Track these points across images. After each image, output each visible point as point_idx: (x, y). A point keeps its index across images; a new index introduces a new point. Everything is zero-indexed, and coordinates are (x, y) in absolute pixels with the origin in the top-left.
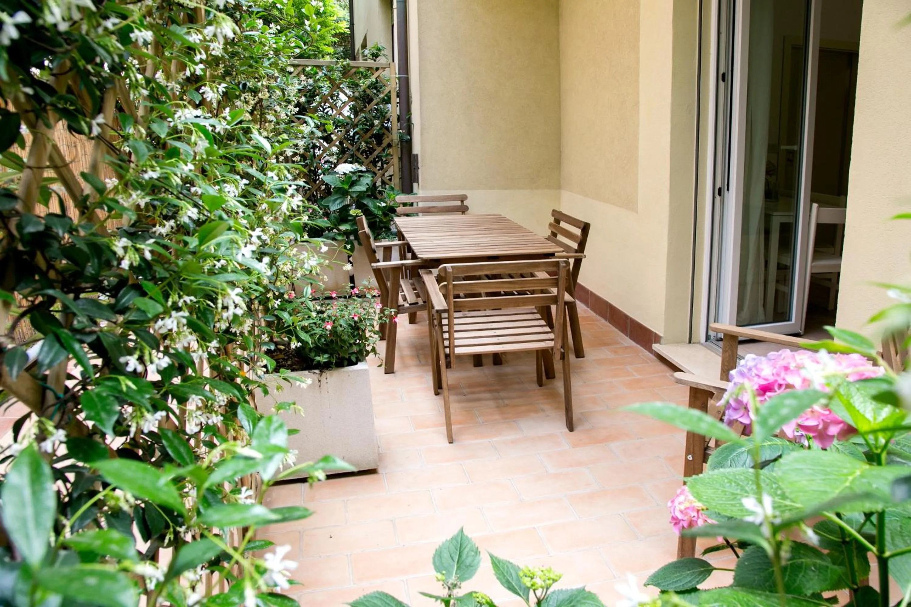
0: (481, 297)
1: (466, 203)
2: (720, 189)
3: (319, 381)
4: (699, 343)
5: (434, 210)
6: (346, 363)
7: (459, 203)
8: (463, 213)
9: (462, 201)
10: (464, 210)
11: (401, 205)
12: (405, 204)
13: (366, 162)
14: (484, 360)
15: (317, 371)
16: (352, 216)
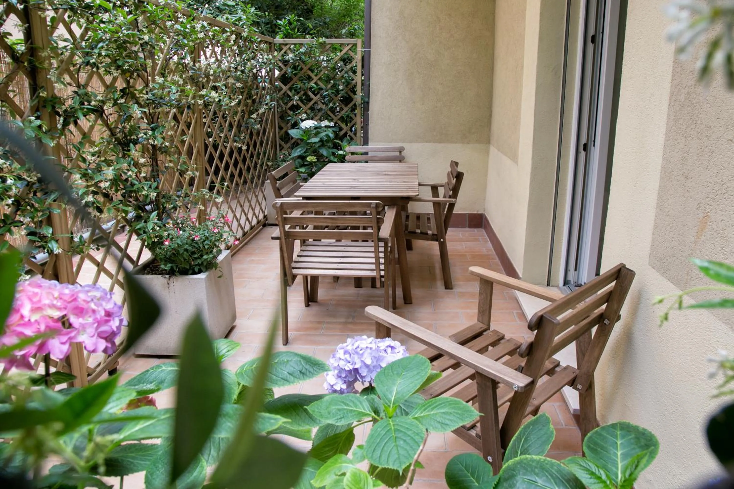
0: (359, 229)
1: (403, 153)
2: (585, 146)
3: (168, 284)
4: (557, 286)
5: (376, 159)
6: (191, 272)
7: (397, 154)
8: (400, 161)
9: (400, 152)
10: (400, 159)
11: (350, 154)
12: (353, 154)
13: (335, 119)
14: (363, 283)
15: (167, 276)
16: (307, 161)
